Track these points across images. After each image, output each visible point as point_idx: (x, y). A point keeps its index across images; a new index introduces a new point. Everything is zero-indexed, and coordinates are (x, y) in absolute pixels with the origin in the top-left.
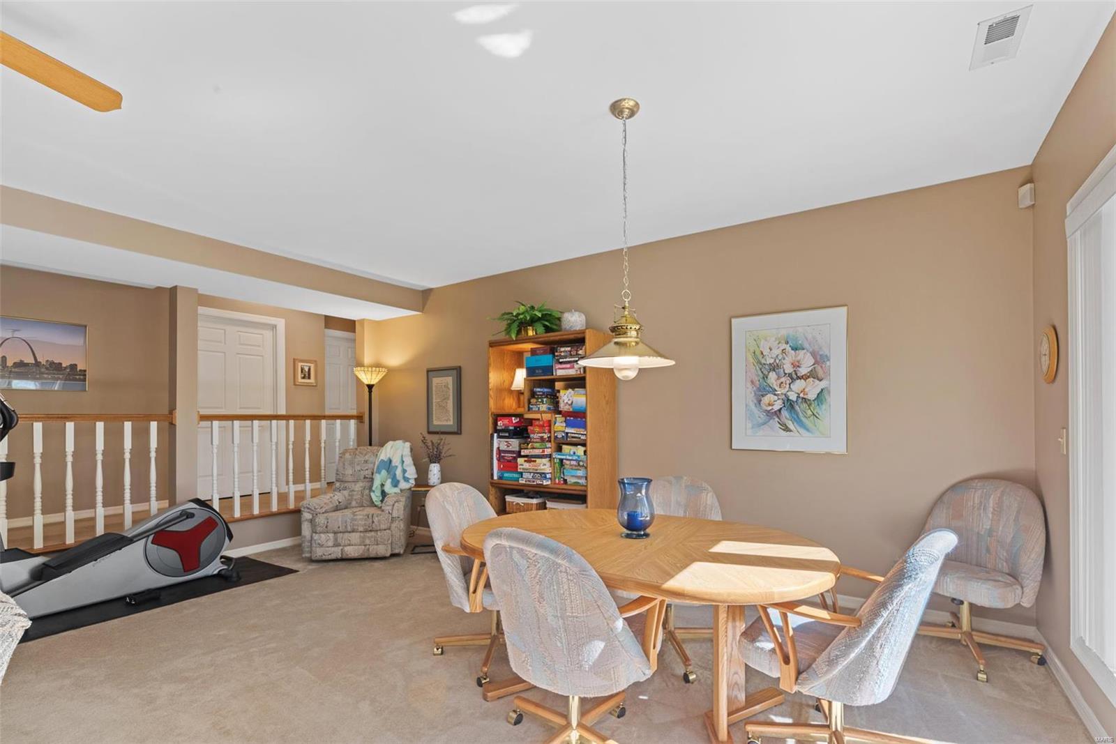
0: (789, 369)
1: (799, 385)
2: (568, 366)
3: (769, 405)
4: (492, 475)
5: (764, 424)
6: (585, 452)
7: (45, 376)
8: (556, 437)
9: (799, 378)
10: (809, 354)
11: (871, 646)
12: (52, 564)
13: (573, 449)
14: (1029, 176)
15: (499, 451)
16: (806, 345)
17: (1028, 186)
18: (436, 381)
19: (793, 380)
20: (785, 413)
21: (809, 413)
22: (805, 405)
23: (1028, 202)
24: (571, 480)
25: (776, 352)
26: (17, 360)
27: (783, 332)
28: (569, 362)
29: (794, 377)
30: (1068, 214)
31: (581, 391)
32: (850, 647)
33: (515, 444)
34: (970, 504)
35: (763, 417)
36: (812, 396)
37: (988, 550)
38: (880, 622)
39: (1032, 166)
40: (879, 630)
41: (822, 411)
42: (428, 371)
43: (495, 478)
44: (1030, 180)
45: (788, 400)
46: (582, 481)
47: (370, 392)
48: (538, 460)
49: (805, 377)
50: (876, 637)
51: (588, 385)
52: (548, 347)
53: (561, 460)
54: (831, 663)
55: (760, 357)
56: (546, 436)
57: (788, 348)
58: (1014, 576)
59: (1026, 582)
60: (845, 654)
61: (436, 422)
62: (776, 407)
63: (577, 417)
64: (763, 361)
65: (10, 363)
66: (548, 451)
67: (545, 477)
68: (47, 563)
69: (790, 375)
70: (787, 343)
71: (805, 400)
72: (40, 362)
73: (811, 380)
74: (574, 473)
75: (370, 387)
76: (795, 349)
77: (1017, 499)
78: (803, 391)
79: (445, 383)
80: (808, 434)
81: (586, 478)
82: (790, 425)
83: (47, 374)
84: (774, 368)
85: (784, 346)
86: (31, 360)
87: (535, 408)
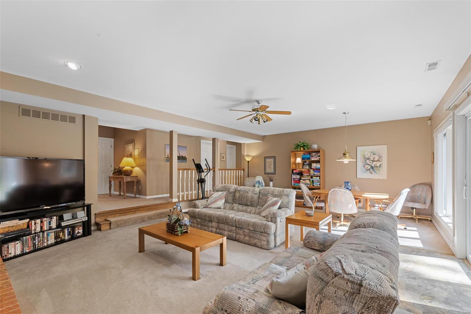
0: (372, 159)
1: (375, 163)
2: (315, 158)
3: (367, 167)
4: (292, 184)
5: (365, 172)
6: (320, 178)
8: (311, 175)
9: (374, 161)
10: (377, 156)
11: (395, 205)
13: (316, 178)
14: (430, 118)
15: (293, 178)
16: (377, 153)
17: (430, 121)
18: (267, 160)
19: (373, 162)
20: (371, 170)
21: (377, 169)
22: (376, 168)
23: (430, 124)
24: (315, 185)
25: (369, 155)
27: (371, 150)
28: (315, 157)
29: (373, 161)
30: (434, 132)
31: (319, 164)
32: (392, 205)
33: (298, 177)
34: (416, 189)
35: (365, 170)
36: (378, 165)
37: (420, 199)
38: (397, 201)
39: (431, 116)
40: (397, 203)
41: (380, 169)
42: (265, 157)
43: (293, 185)
44: (430, 120)
45: (372, 166)
46: (319, 185)
47: (248, 163)
48: (307, 180)
49: (376, 161)
50: (396, 204)
51: (321, 162)
52: (309, 153)
53: (313, 181)
54: (389, 208)
55: (365, 156)
56: (308, 174)
57: (372, 154)
58: (425, 203)
59: (427, 204)
60: (391, 207)
61: (267, 171)
62: (369, 168)
63: (318, 170)
64: (365, 157)
66: (309, 178)
67: (308, 185)
69: (372, 161)
70: (372, 153)
71: (376, 166)
72: (180, 156)
73: (378, 162)
74: (316, 183)
75: (248, 161)
76: (374, 154)
77: (426, 188)
78: (376, 164)
79: (270, 161)
80: (376, 174)
81: (320, 185)
82: (372, 172)
83: (181, 159)
84: (368, 159)
85: (371, 154)
87: (304, 168)
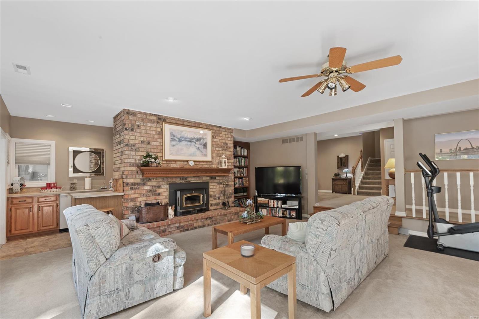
7: (476, 153)
12: (455, 229)
26: (465, 148)
65: (462, 149)
68: (453, 228)
72: (474, 148)
83: (477, 152)
86: (470, 147)
